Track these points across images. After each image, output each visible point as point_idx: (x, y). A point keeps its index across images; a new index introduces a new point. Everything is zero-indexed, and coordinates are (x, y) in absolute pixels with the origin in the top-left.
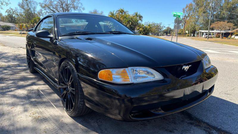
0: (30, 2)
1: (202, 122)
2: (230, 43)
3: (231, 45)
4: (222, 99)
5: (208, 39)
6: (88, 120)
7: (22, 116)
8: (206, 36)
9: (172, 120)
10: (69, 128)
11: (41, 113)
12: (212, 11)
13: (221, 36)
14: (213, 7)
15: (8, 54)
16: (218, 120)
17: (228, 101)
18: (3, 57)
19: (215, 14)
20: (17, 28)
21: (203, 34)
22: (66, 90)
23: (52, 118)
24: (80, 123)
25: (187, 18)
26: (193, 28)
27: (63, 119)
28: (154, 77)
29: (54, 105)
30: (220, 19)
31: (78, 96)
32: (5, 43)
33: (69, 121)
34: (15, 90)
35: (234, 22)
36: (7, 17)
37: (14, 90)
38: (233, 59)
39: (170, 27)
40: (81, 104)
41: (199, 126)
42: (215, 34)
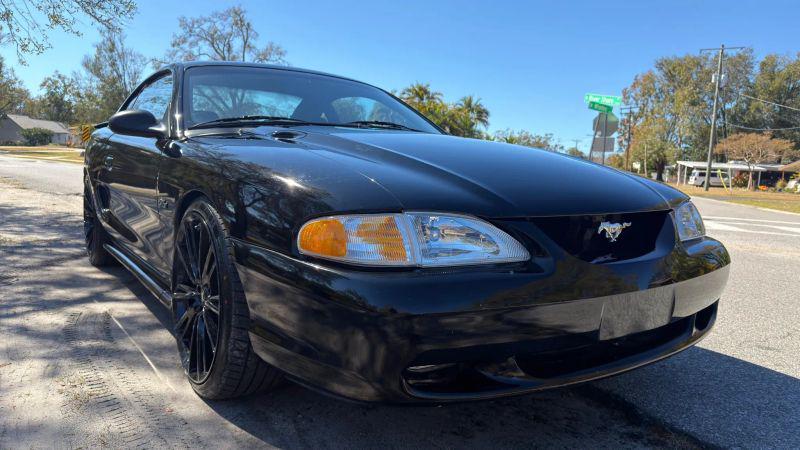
0: (122, 56)
1: (673, 429)
2: (782, 205)
3: (785, 210)
4: (745, 363)
5: (707, 190)
6: (264, 413)
7: (33, 392)
8: (702, 179)
9: (565, 422)
10: (193, 435)
11: (101, 383)
12: (720, 99)
13: (750, 182)
14: (722, 85)
15: (30, 212)
16: (730, 425)
17: (769, 370)
18: (14, 220)
19: (729, 110)
20: (74, 140)
21: (689, 174)
22: (194, 305)
23: (136, 400)
24: (231, 421)
25: (636, 119)
26: (656, 152)
27: (175, 406)
28: (497, 252)
29: (153, 361)
30: (745, 125)
31: (229, 322)
32: (29, 180)
33: (197, 414)
34: (28, 312)
35: (795, 136)
36: (43, 101)
37: (23, 314)
38: (790, 249)
39: (580, 150)
40: (238, 349)
41: (662, 445)
42: (729, 174)
